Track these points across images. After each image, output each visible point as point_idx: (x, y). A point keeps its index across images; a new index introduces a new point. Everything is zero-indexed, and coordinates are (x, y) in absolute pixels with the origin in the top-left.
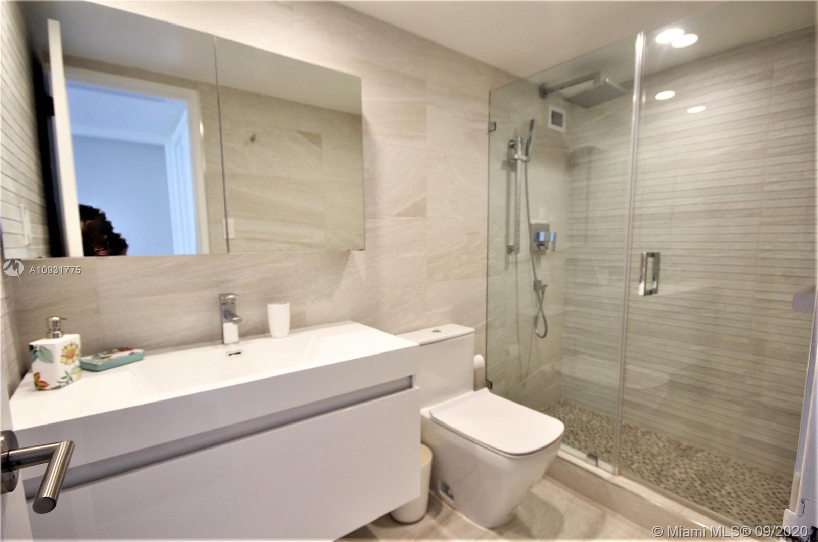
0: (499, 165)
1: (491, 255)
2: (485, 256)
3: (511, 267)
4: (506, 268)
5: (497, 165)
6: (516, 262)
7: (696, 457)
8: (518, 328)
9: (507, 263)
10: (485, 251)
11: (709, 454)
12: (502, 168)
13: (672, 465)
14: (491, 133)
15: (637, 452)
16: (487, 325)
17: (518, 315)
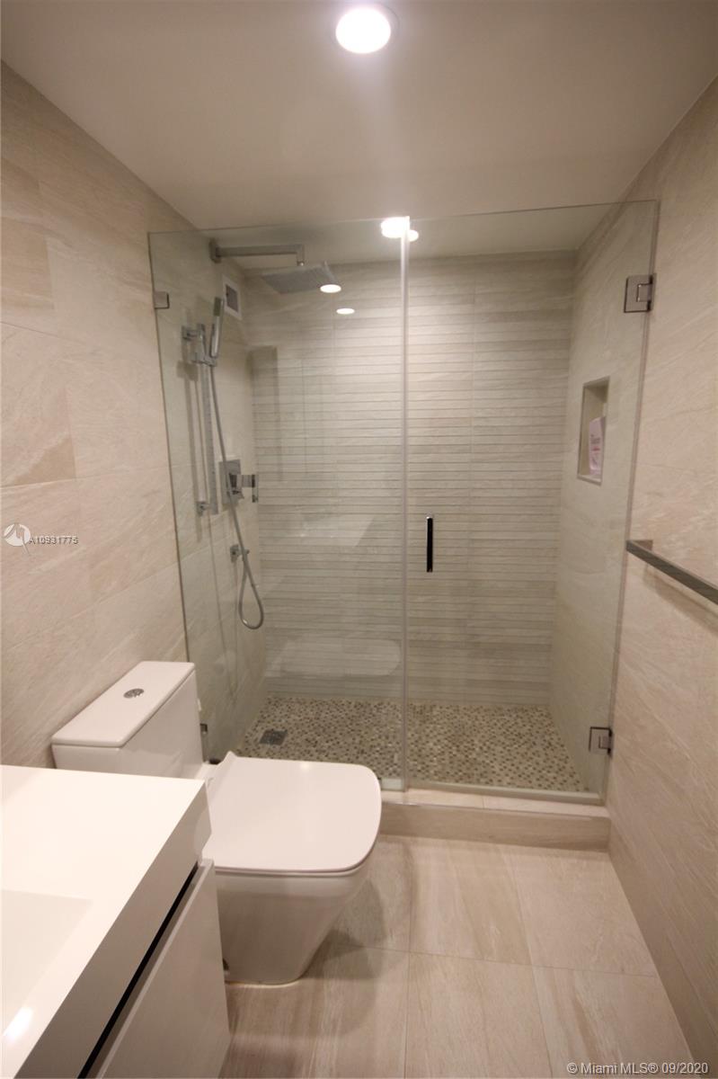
0: (174, 369)
1: (180, 524)
2: (172, 527)
3: (205, 534)
4: (199, 539)
5: (171, 370)
6: (209, 526)
7: (435, 716)
8: (221, 624)
9: (199, 529)
10: (172, 520)
11: (441, 708)
12: (180, 375)
13: (424, 739)
14: (159, 311)
15: (387, 738)
16: (186, 638)
17: (219, 605)
